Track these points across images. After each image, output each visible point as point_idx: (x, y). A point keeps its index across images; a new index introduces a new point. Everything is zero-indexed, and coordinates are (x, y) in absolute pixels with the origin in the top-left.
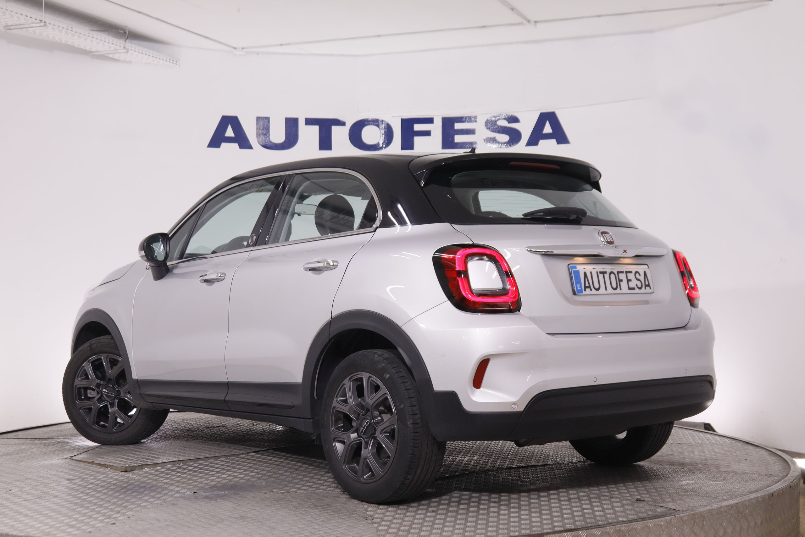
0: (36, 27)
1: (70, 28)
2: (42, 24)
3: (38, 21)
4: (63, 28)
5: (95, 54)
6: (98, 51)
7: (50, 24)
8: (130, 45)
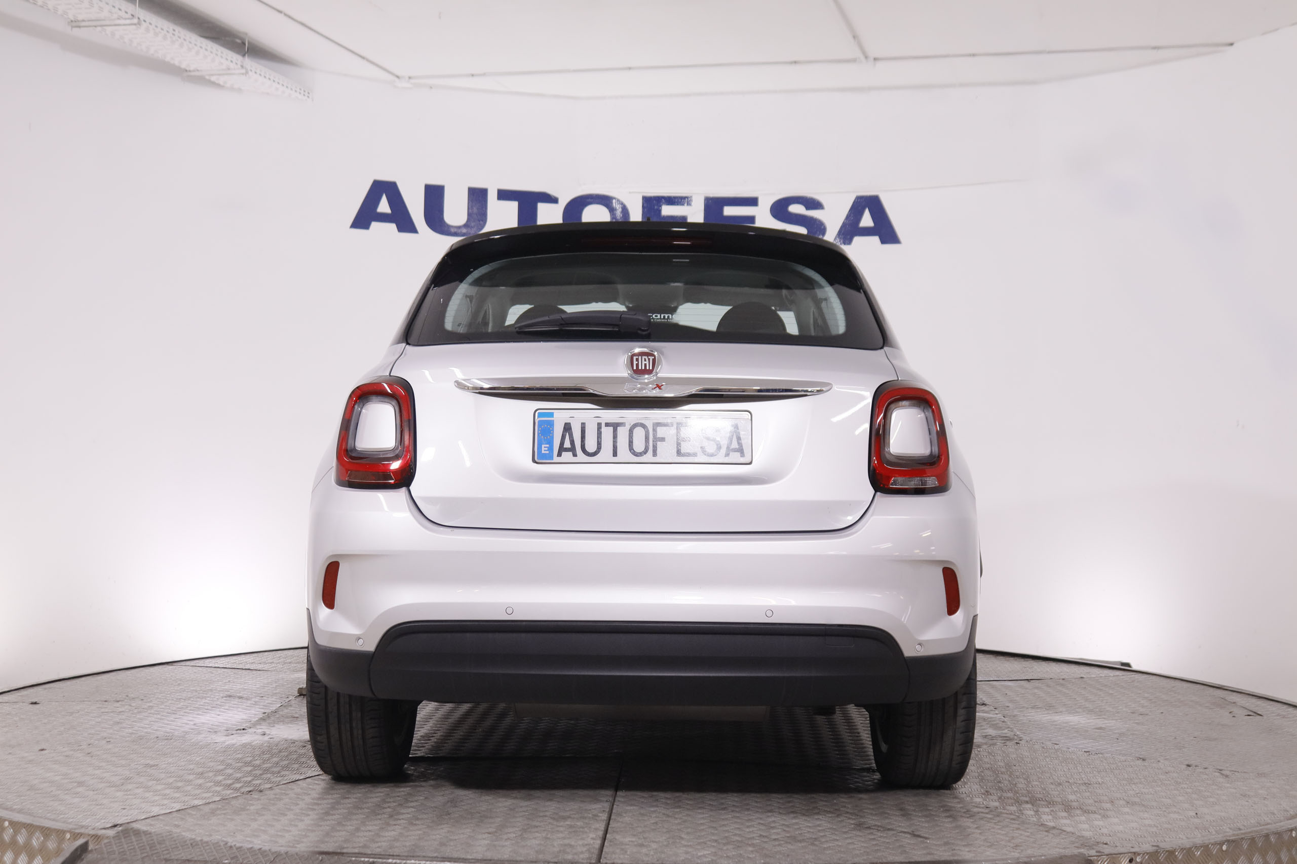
0: (124, 25)
1: (171, 31)
2: (135, 21)
3: (129, 16)
4: (162, 29)
5: (193, 74)
6: (198, 70)
7: (145, 21)
8: (249, 62)
